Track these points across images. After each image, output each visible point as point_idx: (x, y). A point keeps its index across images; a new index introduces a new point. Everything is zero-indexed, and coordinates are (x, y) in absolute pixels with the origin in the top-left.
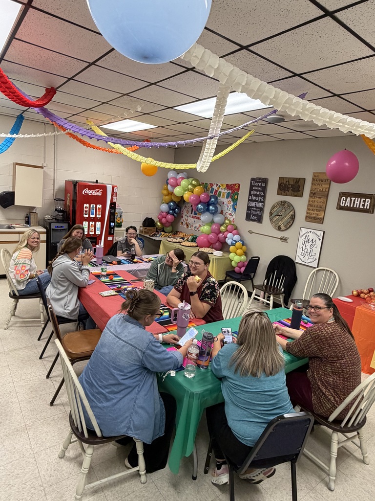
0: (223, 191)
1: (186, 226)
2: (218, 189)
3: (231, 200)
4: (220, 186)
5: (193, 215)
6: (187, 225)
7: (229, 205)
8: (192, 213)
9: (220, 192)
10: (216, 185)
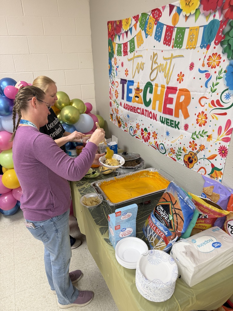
0: (191, 23)
1: (117, 122)
2: (175, 20)
3: (219, 49)
4: (179, 11)
5: (125, 101)
6: (119, 122)
7: (211, 71)
8: (123, 98)
9: (182, 31)
10: (167, 9)
